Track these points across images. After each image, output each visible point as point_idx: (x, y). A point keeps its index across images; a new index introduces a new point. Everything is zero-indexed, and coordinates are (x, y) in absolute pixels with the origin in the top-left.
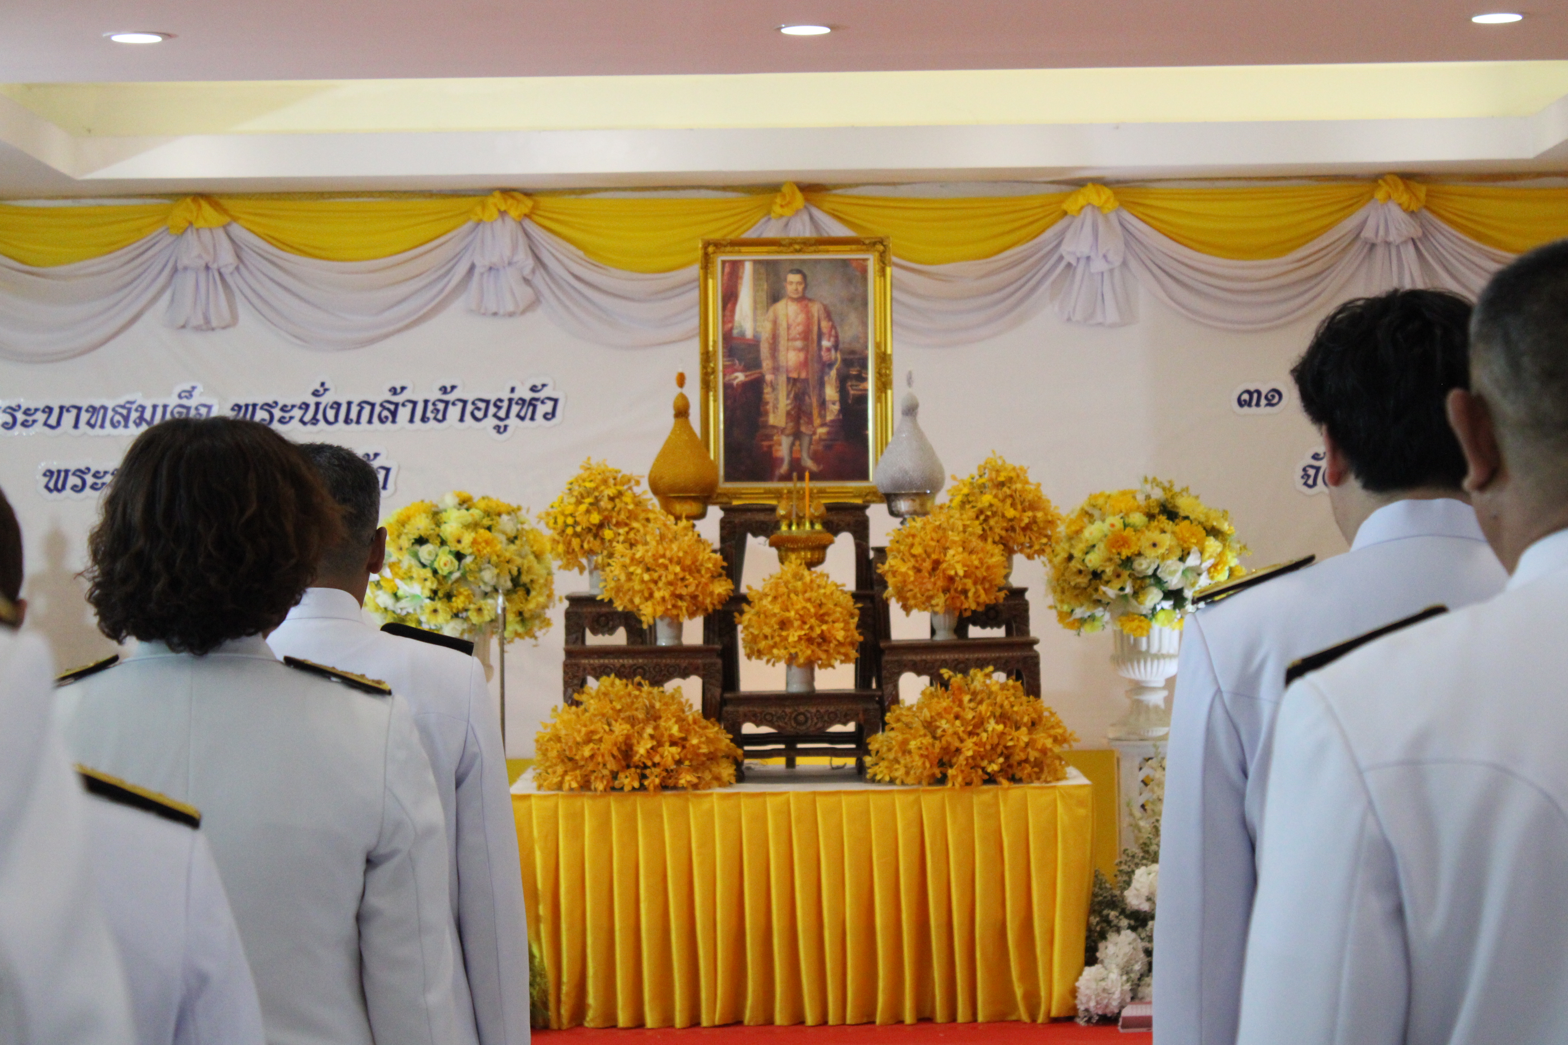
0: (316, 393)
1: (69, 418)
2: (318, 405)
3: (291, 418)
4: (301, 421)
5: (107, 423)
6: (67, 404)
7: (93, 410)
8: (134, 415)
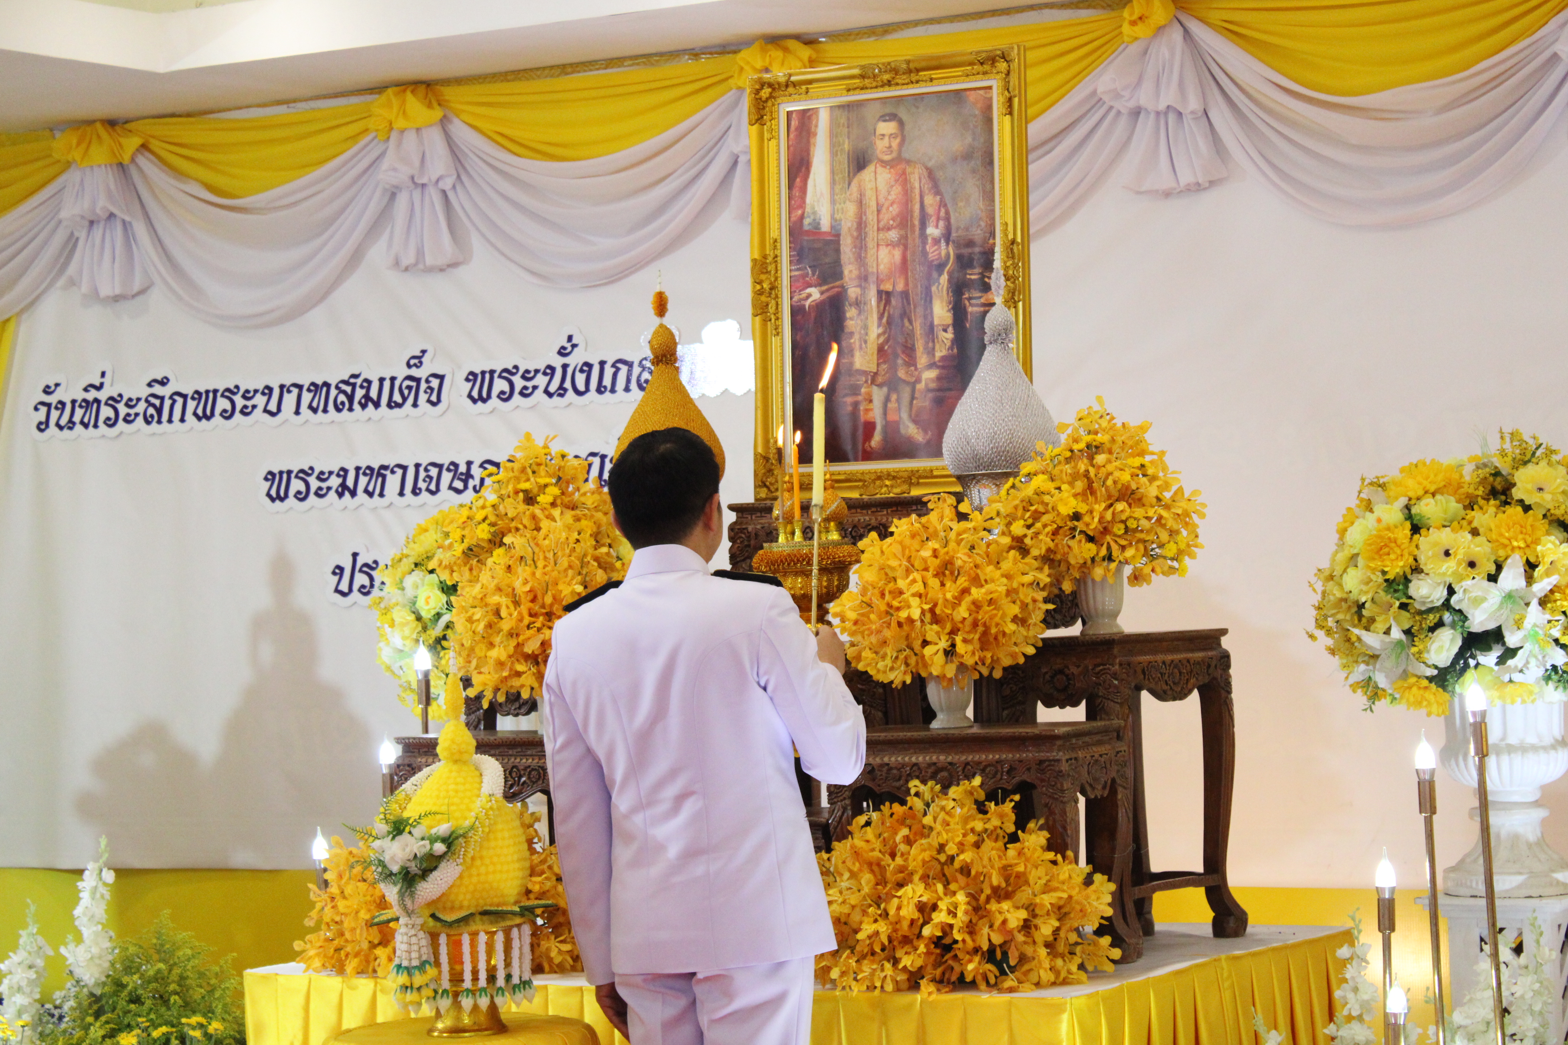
0: (562, 352)
1: (290, 400)
2: (565, 367)
3: (535, 388)
4: (546, 392)
5: (331, 406)
6: (288, 383)
7: (315, 388)
8: (360, 393)
